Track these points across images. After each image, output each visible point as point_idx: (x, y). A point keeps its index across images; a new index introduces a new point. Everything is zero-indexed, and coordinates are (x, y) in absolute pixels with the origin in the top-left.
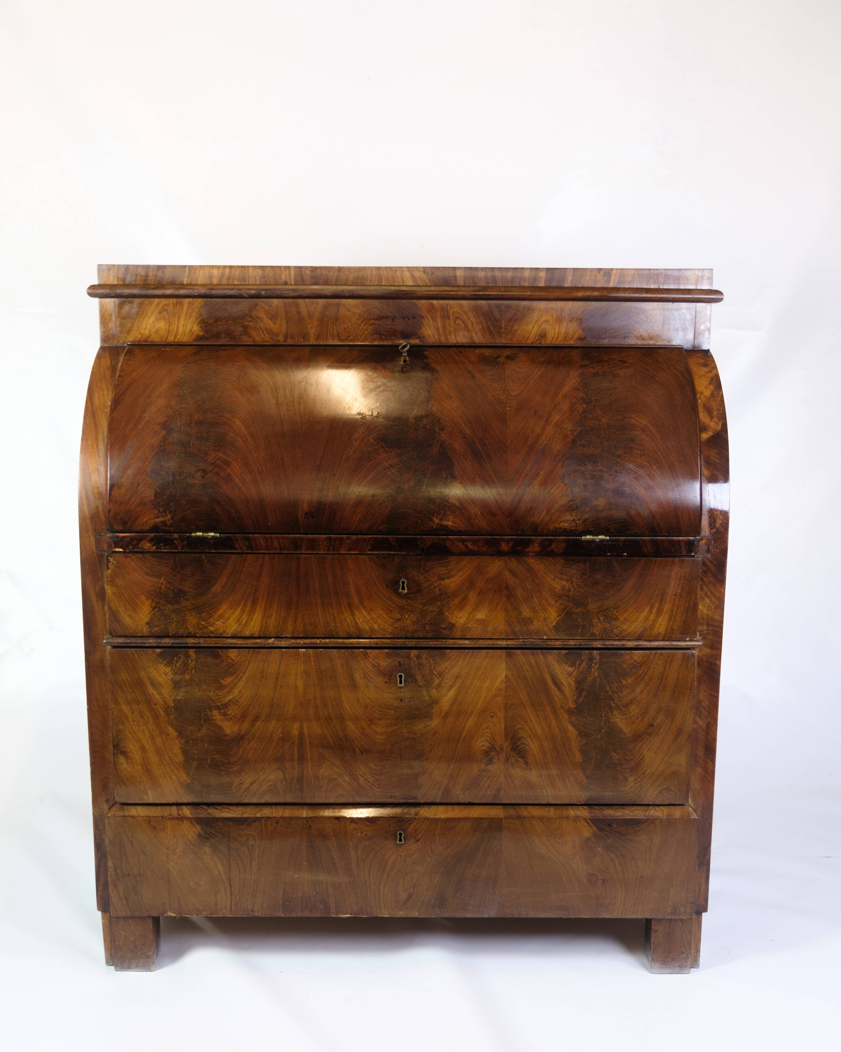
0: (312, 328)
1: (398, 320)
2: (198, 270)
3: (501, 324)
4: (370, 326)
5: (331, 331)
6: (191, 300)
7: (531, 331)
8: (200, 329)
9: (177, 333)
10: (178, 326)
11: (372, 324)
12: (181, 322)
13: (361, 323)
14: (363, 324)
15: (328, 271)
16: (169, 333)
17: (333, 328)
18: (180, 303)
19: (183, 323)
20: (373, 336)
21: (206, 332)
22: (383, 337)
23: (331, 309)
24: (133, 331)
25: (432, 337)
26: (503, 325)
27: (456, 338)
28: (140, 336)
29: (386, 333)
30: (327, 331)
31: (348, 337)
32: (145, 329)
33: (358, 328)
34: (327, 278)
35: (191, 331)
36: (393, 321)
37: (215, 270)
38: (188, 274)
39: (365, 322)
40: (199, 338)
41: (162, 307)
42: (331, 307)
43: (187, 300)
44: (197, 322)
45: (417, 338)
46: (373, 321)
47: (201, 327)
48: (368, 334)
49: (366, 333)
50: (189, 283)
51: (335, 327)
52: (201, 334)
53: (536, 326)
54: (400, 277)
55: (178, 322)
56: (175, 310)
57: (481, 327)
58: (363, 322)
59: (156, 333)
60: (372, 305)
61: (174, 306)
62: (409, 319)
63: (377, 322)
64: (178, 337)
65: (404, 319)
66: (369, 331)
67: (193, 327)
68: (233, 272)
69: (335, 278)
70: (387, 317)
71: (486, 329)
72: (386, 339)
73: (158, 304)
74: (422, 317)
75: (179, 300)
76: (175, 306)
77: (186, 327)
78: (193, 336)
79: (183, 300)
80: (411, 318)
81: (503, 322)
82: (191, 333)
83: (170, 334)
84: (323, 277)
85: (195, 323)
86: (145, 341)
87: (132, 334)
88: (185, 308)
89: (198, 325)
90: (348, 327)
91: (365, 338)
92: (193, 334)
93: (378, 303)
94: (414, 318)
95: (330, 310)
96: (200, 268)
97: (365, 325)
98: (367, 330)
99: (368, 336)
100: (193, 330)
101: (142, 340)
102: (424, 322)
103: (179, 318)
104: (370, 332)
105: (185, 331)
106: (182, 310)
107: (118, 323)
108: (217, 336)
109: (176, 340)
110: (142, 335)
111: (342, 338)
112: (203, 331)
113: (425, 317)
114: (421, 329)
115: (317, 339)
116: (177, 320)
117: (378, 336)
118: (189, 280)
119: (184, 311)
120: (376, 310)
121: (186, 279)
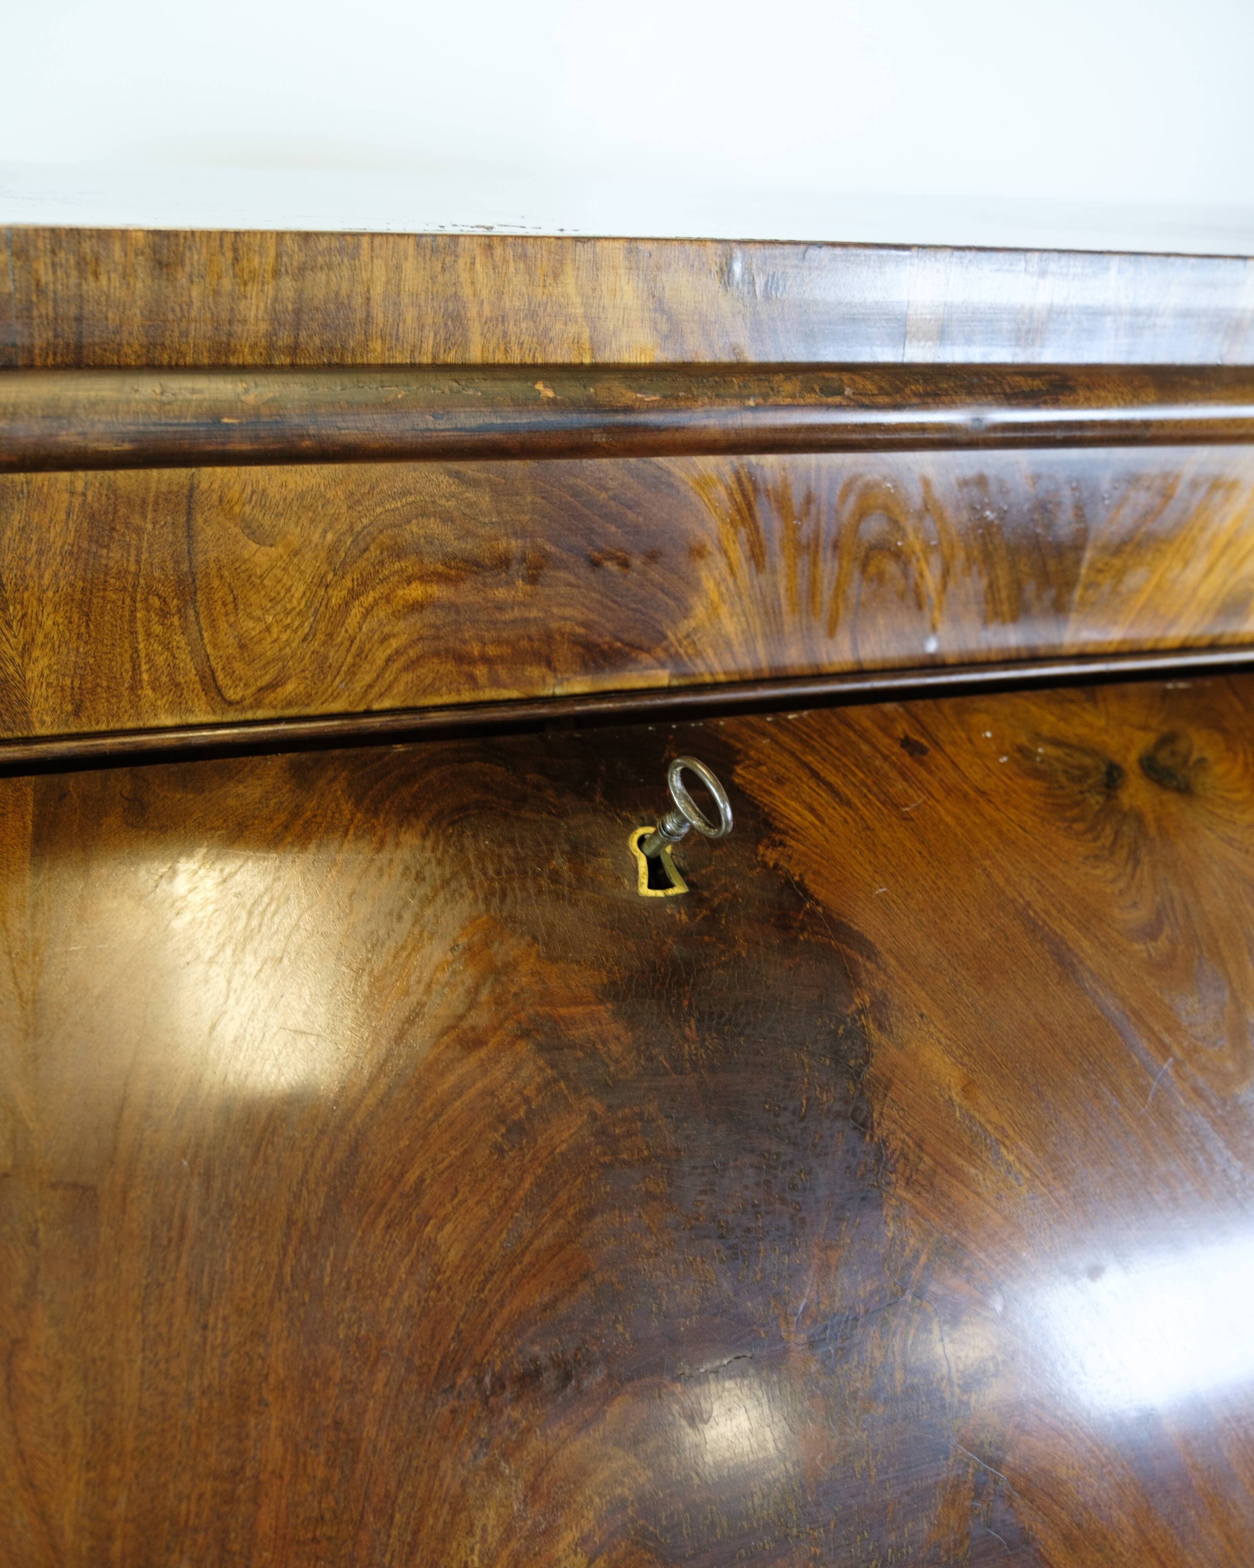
0: (26, 650)
1: (562, 574)
3: (1078, 562)
4: (397, 615)
5: (160, 660)
7: (1195, 591)
11: (417, 607)
13: (346, 605)
14: (356, 611)
15: (81, 263)
17: (167, 647)
20: (422, 671)
22: (480, 672)
23: (139, 531)
25: (739, 650)
26: (1083, 571)
27: (855, 647)
29: (491, 651)
30: (136, 668)
31: (272, 686)
33: (330, 636)
34: (79, 319)
36: (533, 580)
39: (369, 599)
42: (136, 520)
45: (663, 665)
46: (416, 591)
48: (389, 660)
49: (380, 656)
51: (179, 639)
53: (1224, 561)
54: (580, 311)
57: (984, 582)
58: (354, 595)
60: (405, 493)
62: (625, 564)
63: (437, 591)
65: (595, 564)
66: (394, 643)
69: (136, 314)
70: (503, 562)
71: (1004, 594)
72: (495, 682)
74: (698, 552)
80: (637, 562)
81: (1088, 555)
84: (45, 309)
90: (268, 629)
91: (370, 686)
93: (444, 479)
94: (653, 556)
95: (132, 538)
97: (368, 612)
98: (385, 639)
99: (389, 676)
102: (704, 574)
104: (397, 652)
111: (232, 694)
113: (711, 547)
114: (686, 611)
115: (77, 713)
117: (450, 666)
120: (434, 526)
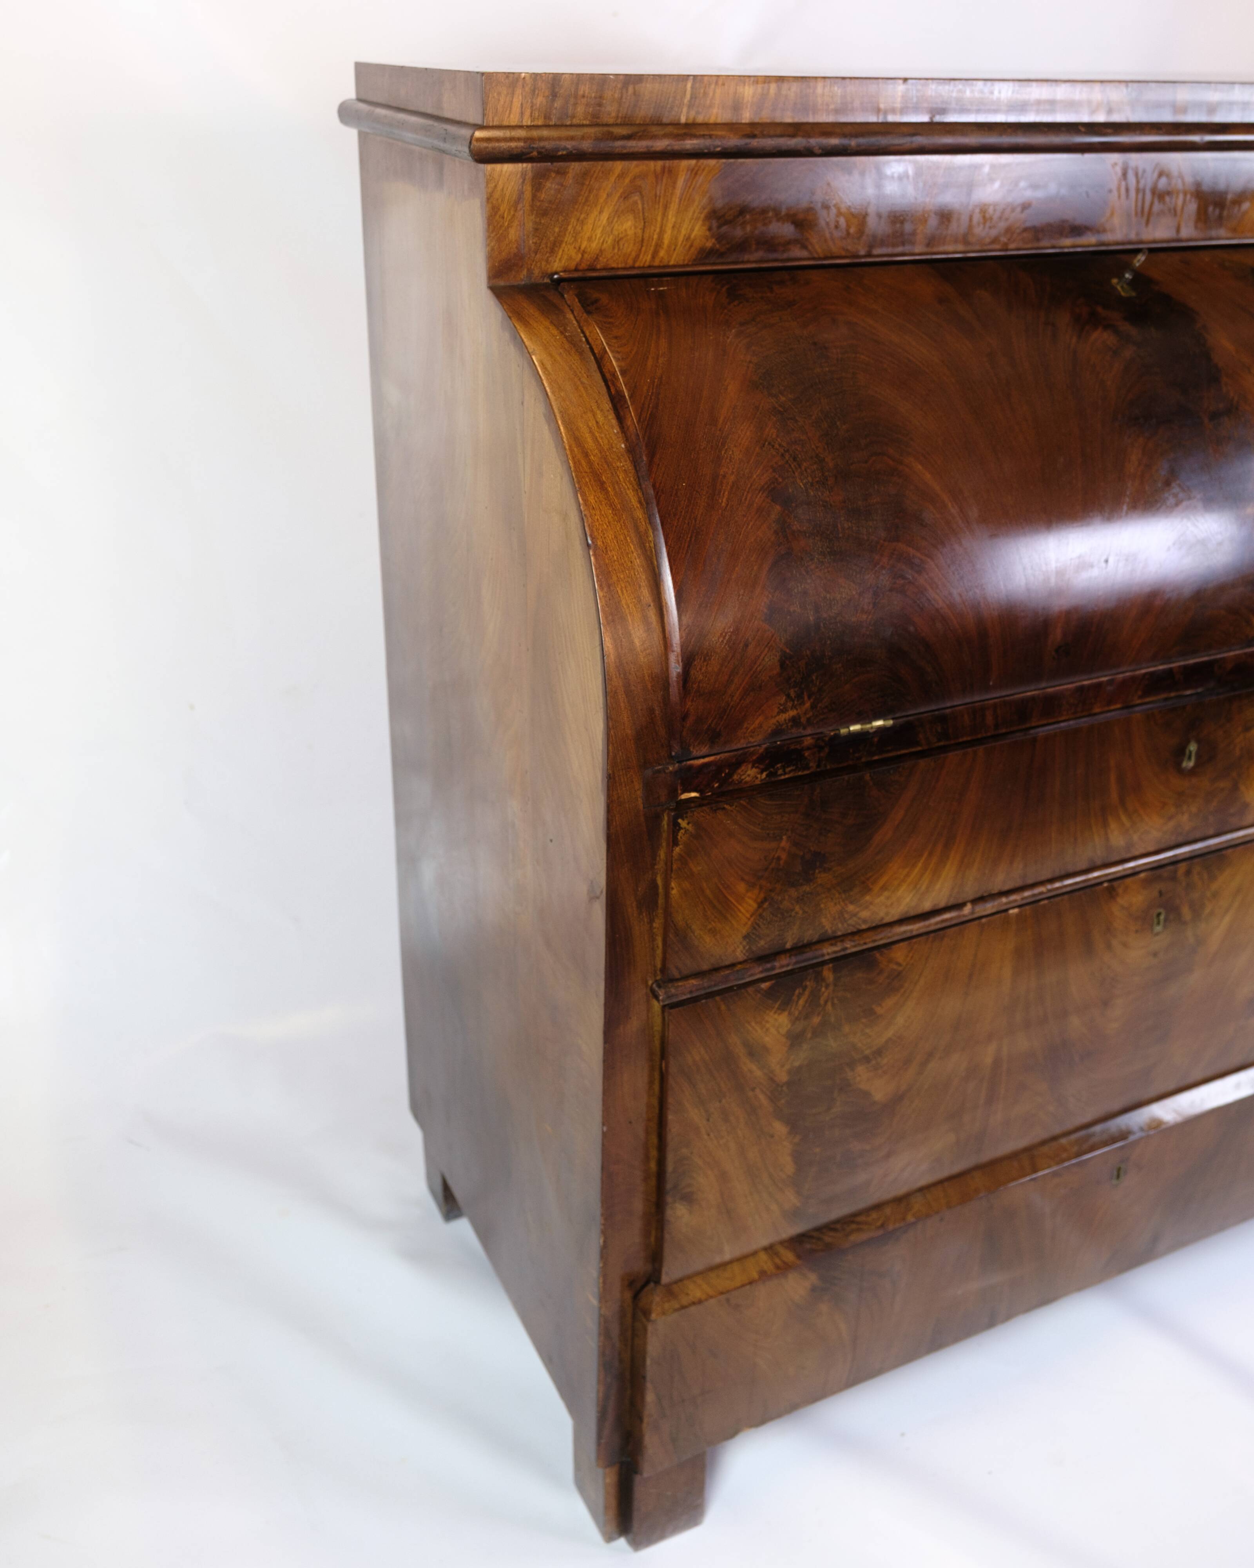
2: (713, 86)
6: (693, 162)
8: (708, 233)
9: (658, 246)
10: (661, 227)
12: (670, 217)
16: (642, 246)
18: (670, 171)
19: (674, 220)
21: (720, 238)
24: (564, 245)
28: (580, 256)
32: (590, 239)
35: (688, 238)
37: (747, 87)
38: (691, 98)
40: (705, 255)
41: (631, 182)
43: (685, 163)
44: (703, 216)
47: (710, 229)
50: (690, 121)
52: (709, 244)
55: (663, 219)
56: (659, 188)
59: (614, 248)
61: (656, 177)
64: (662, 253)
67: (692, 230)
68: (784, 92)
73: (622, 176)
75: (668, 163)
76: (658, 177)
77: (679, 231)
78: (693, 249)
79: (676, 162)
82: (689, 244)
83: (644, 249)
85: (698, 219)
86: (592, 269)
87: (561, 251)
88: (680, 183)
89: (703, 225)
92: (691, 246)
96: (717, 83)
100: (692, 236)
101: (584, 266)
103: (666, 207)
105: (676, 239)
106: (674, 188)
107: (530, 226)
108: (742, 246)
109: (657, 263)
110: (584, 252)
112: (712, 236)
116: (660, 214)
118: (692, 114)
119: (678, 192)
121: (685, 110)
